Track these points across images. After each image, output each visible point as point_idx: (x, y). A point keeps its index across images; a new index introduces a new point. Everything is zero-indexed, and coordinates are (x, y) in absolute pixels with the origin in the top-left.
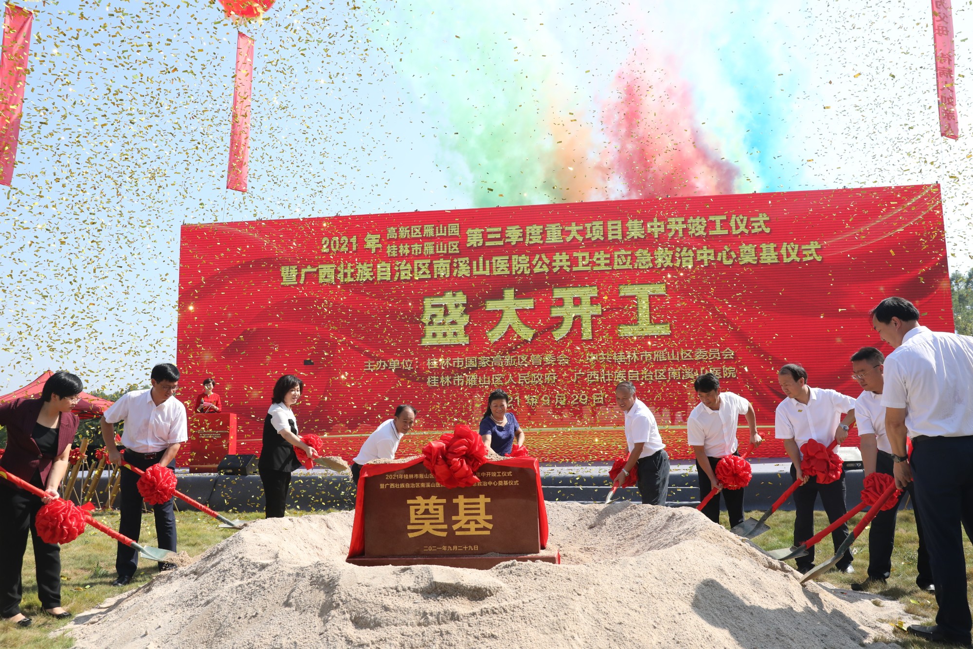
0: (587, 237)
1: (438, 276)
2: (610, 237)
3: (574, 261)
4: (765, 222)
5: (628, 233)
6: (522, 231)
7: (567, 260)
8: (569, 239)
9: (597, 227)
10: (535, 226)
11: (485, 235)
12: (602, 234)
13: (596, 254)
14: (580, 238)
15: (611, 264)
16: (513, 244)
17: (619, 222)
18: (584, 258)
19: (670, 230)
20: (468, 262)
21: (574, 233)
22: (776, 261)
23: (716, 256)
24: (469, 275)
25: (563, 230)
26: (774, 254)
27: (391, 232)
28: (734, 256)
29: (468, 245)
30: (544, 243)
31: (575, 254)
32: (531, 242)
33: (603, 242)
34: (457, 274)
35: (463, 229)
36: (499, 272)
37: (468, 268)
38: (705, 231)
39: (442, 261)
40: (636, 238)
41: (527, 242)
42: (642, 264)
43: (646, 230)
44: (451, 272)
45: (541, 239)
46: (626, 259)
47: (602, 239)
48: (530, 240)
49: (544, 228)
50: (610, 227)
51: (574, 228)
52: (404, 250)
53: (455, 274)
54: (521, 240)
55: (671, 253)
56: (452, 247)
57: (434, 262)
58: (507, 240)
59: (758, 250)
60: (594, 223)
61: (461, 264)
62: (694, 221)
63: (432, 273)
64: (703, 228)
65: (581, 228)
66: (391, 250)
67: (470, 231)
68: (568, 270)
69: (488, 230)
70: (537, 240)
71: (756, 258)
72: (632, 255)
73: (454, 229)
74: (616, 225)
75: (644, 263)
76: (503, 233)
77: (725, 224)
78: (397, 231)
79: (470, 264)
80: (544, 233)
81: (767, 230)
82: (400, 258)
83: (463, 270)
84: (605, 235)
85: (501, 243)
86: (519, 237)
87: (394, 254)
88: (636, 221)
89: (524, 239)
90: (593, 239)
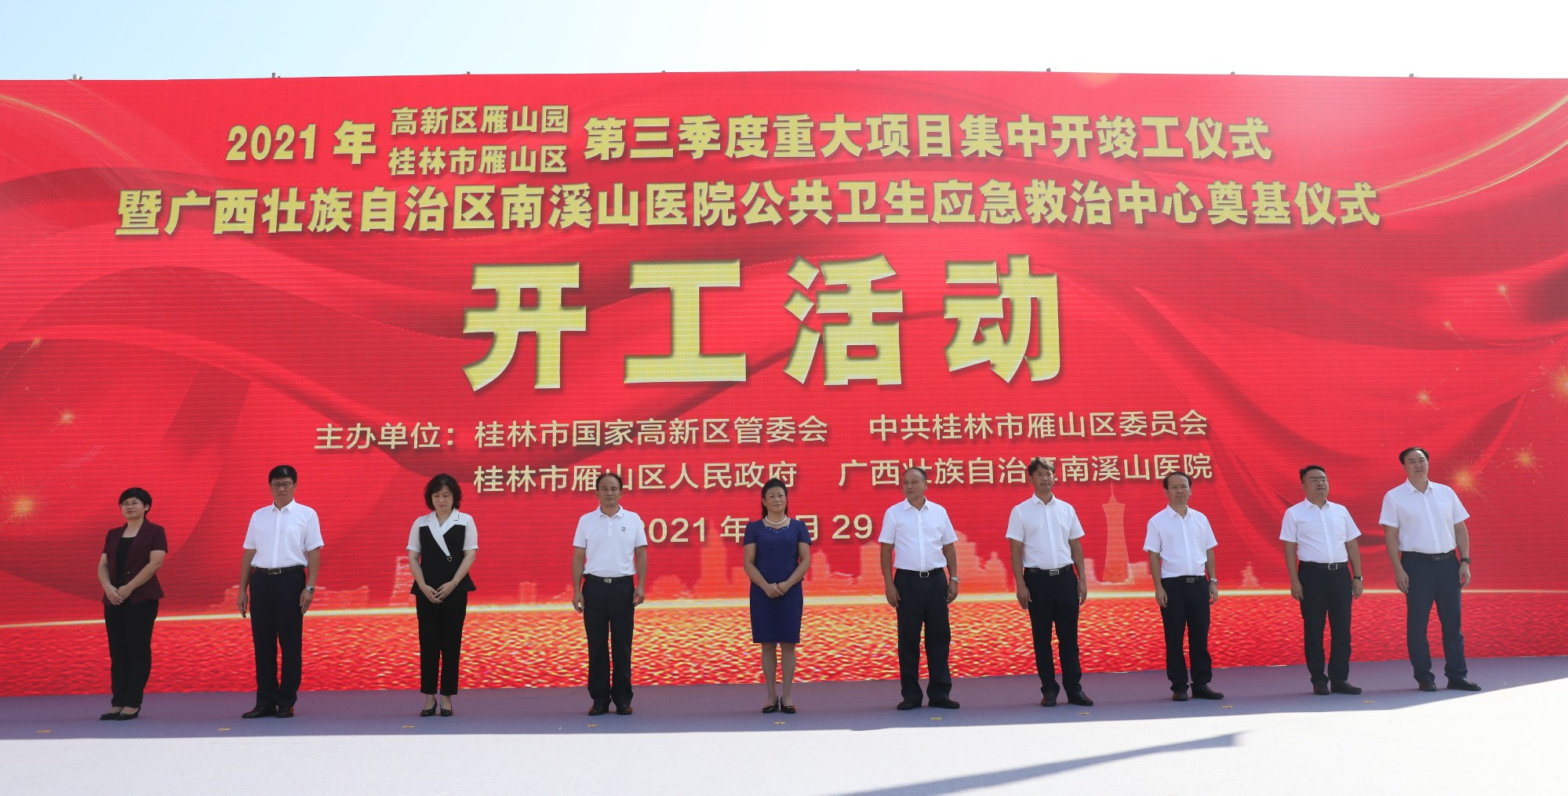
0: (871, 147)
1: (513, 223)
2: (925, 152)
3: (840, 202)
4: (1259, 135)
5: (964, 143)
6: (717, 127)
7: (824, 198)
8: (828, 151)
9: (894, 126)
10: (748, 119)
11: (629, 133)
12: (905, 142)
13: (893, 185)
14: (856, 151)
15: (928, 209)
16: (697, 155)
17: (944, 119)
18: (863, 195)
19: (1059, 141)
20: (586, 194)
21: (840, 138)
22: (1287, 221)
23: (1159, 203)
24: (587, 225)
25: (814, 130)
26: (1281, 205)
27: (403, 121)
28: (1199, 206)
29: (589, 155)
30: (770, 155)
31: (843, 186)
32: (739, 155)
33: (908, 159)
34: (560, 219)
35: (577, 118)
36: (661, 220)
37: (587, 207)
38: (1133, 148)
39: (523, 189)
40: (982, 155)
41: (730, 153)
42: (998, 215)
43: (1004, 138)
44: (546, 215)
45: (763, 149)
46: (962, 202)
47: (906, 153)
48: (738, 148)
49: (770, 122)
50: (923, 129)
51: (840, 127)
52: (432, 160)
53: (553, 221)
54: (717, 147)
55: (1061, 192)
56: (549, 159)
57: (505, 191)
58: (682, 147)
59: (1248, 197)
60: (886, 118)
61: (570, 200)
62: (1108, 125)
63: (497, 216)
64: (1130, 141)
65: (856, 127)
66: (400, 161)
67: (593, 123)
68: (826, 219)
69: (639, 122)
70: (754, 148)
71: (1245, 213)
72: (975, 192)
73: (556, 118)
74: (938, 123)
75: (1003, 212)
76: (673, 130)
77: (1175, 136)
78: (417, 117)
79: (593, 200)
80: (769, 136)
81: (1266, 154)
82: (420, 178)
83: (575, 213)
84: (913, 144)
85: (668, 153)
86: (712, 141)
87: (407, 170)
88: (982, 118)
89: (724, 147)
90: (886, 153)
